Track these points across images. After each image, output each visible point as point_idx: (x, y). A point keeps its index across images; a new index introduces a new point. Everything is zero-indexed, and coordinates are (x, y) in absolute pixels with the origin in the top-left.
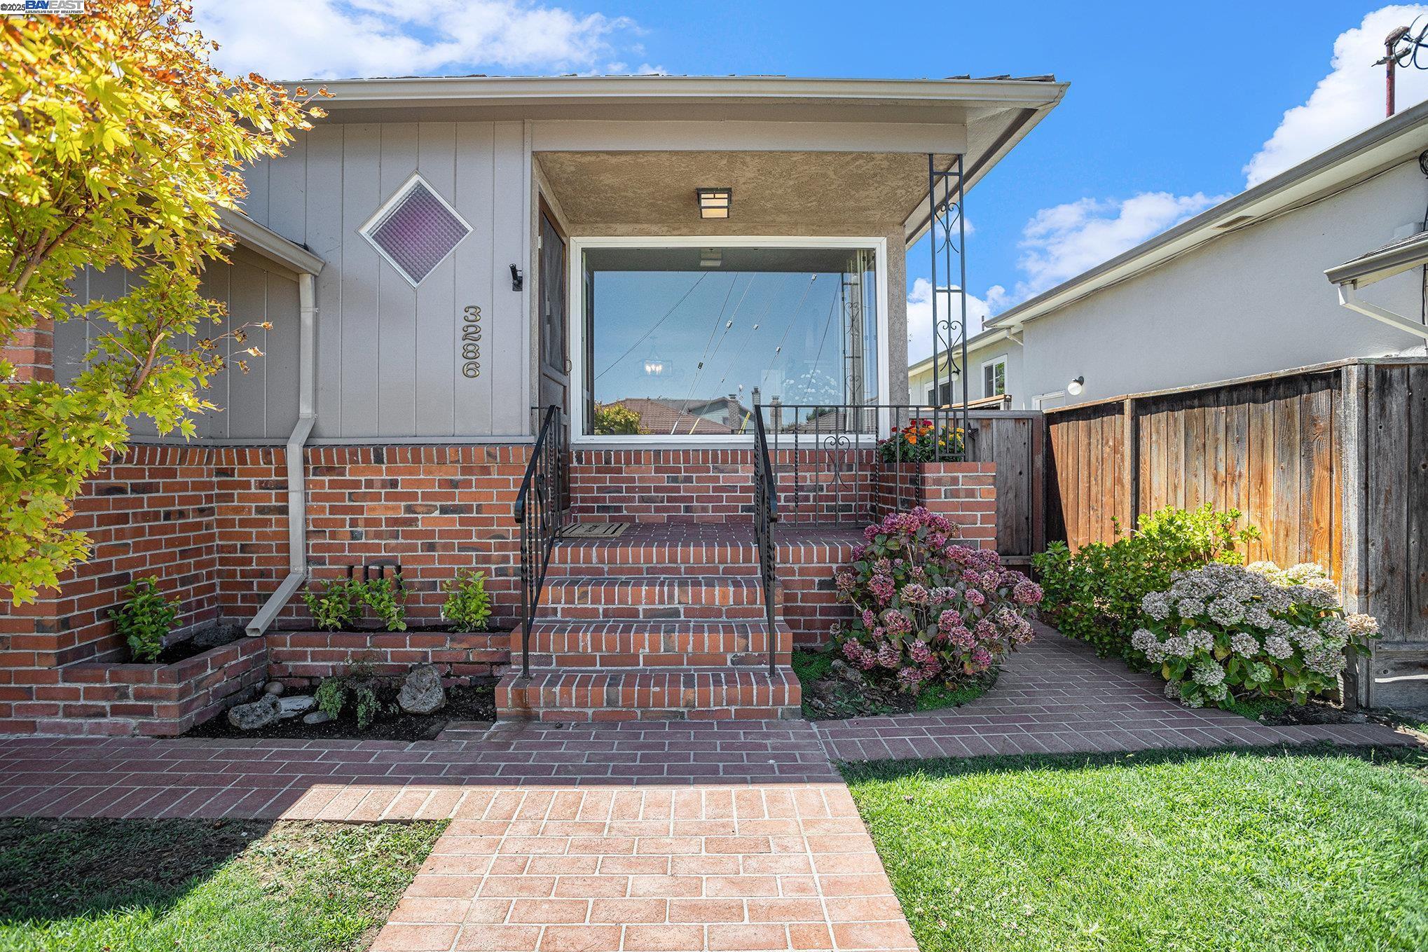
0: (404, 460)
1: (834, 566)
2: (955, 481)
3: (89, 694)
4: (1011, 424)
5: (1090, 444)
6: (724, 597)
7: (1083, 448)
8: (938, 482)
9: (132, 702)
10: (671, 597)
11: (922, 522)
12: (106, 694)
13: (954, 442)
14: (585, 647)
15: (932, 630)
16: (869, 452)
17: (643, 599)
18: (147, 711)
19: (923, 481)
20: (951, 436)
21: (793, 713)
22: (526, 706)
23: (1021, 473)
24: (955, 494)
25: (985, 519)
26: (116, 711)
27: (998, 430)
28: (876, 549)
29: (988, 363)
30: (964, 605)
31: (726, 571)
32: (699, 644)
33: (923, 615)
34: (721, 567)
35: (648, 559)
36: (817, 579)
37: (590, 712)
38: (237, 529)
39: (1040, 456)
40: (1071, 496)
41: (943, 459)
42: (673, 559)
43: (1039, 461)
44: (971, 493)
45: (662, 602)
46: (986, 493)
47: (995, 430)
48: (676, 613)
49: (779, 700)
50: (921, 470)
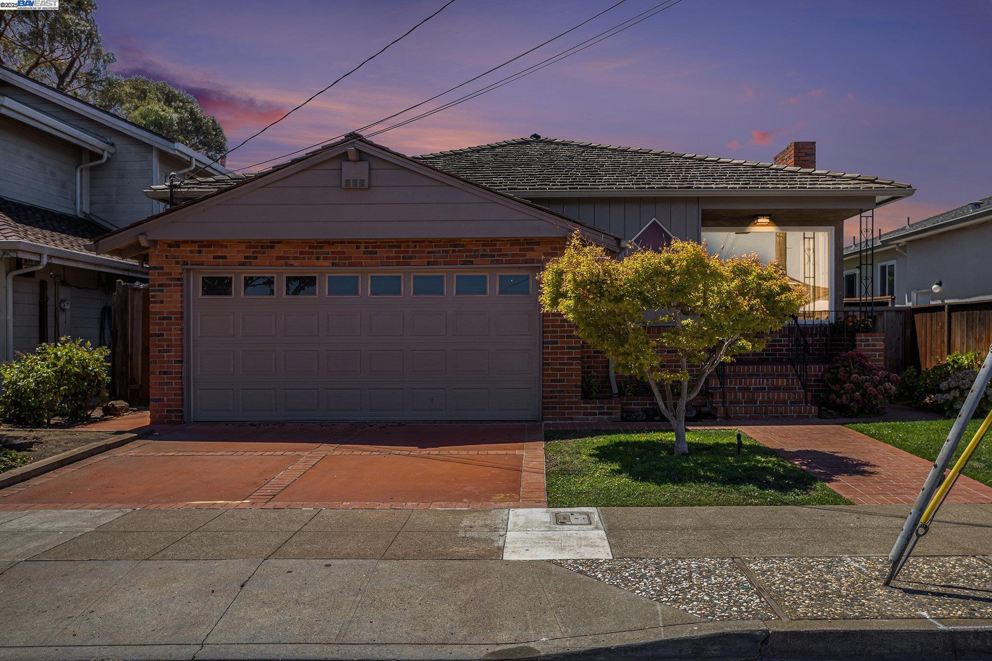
0: (654, 332)
1: (820, 373)
2: (868, 340)
3: (591, 408)
4: (894, 314)
5: (932, 324)
6: (783, 383)
7: (929, 326)
8: (861, 341)
9: (605, 411)
10: (763, 382)
11: (857, 354)
12: (597, 408)
13: (867, 325)
14: (739, 398)
15: (861, 391)
16: (825, 328)
17: (753, 383)
18: (611, 414)
19: (855, 340)
20: (866, 322)
21: (815, 417)
22: (727, 414)
23: (899, 339)
24: (868, 345)
25: (880, 355)
26: (600, 414)
27: (887, 317)
28: (839, 365)
29: (883, 264)
30: (873, 382)
31: (778, 375)
32: (779, 396)
33: (858, 385)
34: (776, 374)
35: (748, 371)
36: (813, 379)
37: (748, 416)
38: (586, 359)
39: (909, 330)
40: (923, 350)
41: (863, 332)
42: (758, 371)
43: (908, 332)
44: (874, 345)
45: (760, 384)
46: (880, 345)
47: (885, 317)
48: (764, 389)
49: (810, 412)
50: (855, 336)
